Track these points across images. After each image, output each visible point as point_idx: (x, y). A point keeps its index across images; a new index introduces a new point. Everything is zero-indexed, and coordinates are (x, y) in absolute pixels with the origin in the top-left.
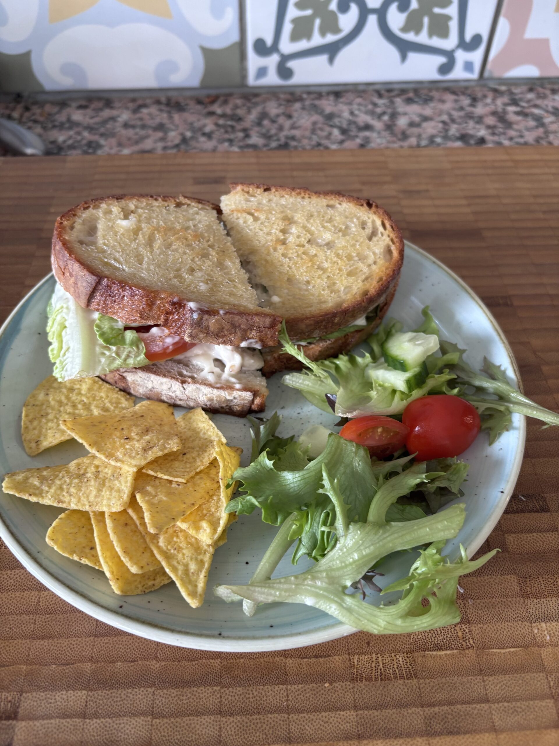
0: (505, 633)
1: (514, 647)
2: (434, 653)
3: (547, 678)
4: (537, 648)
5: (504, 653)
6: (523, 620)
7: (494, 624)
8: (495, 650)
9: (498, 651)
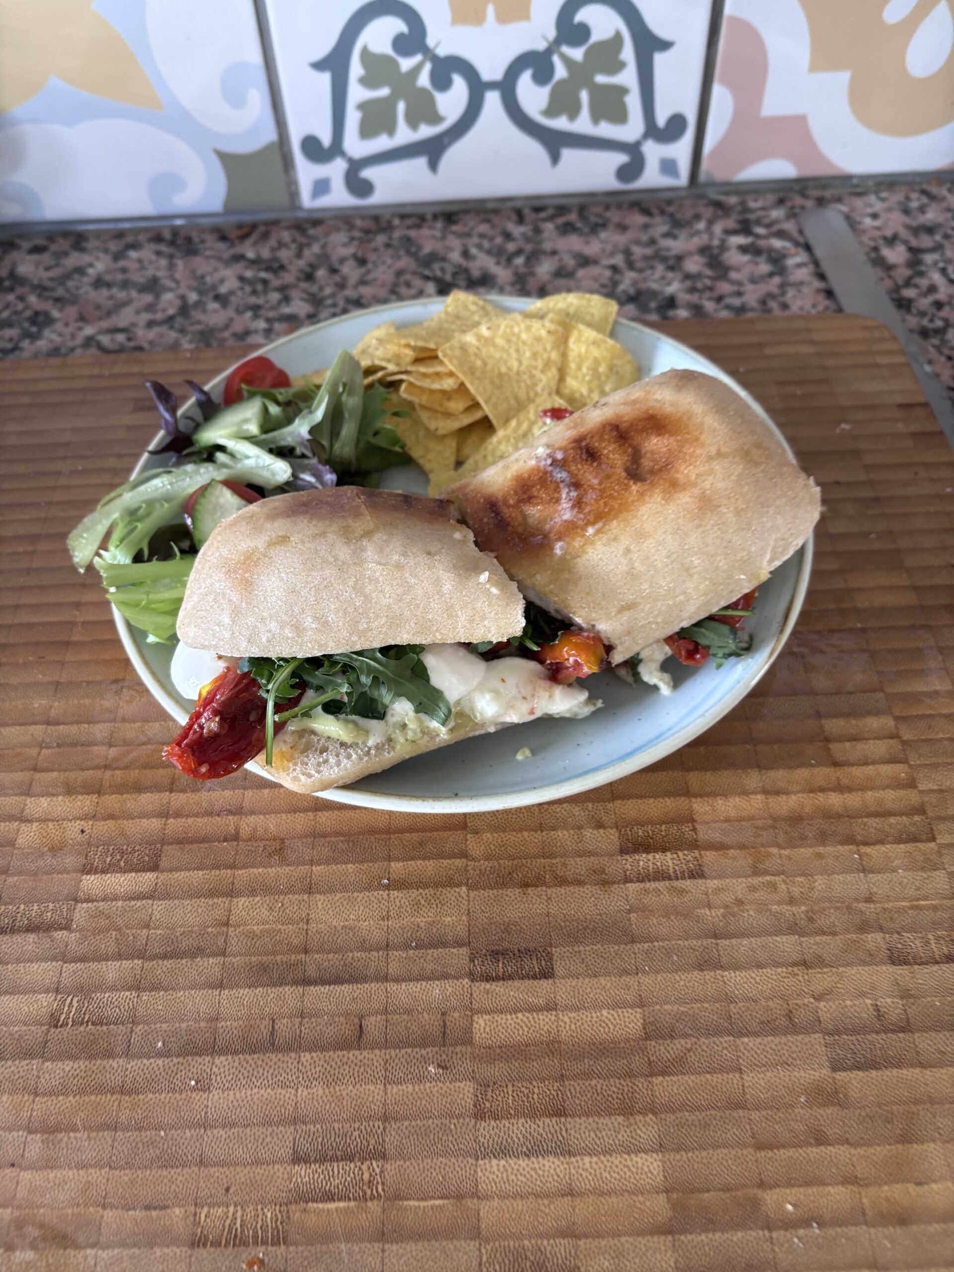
0: (434, 1174)
1: (442, 1198)
2: (321, 1206)
3: (480, 1250)
4: (475, 1200)
5: (424, 1208)
6: (467, 1154)
7: (420, 1162)
8: (412, 1203)
9: (416, 1203)
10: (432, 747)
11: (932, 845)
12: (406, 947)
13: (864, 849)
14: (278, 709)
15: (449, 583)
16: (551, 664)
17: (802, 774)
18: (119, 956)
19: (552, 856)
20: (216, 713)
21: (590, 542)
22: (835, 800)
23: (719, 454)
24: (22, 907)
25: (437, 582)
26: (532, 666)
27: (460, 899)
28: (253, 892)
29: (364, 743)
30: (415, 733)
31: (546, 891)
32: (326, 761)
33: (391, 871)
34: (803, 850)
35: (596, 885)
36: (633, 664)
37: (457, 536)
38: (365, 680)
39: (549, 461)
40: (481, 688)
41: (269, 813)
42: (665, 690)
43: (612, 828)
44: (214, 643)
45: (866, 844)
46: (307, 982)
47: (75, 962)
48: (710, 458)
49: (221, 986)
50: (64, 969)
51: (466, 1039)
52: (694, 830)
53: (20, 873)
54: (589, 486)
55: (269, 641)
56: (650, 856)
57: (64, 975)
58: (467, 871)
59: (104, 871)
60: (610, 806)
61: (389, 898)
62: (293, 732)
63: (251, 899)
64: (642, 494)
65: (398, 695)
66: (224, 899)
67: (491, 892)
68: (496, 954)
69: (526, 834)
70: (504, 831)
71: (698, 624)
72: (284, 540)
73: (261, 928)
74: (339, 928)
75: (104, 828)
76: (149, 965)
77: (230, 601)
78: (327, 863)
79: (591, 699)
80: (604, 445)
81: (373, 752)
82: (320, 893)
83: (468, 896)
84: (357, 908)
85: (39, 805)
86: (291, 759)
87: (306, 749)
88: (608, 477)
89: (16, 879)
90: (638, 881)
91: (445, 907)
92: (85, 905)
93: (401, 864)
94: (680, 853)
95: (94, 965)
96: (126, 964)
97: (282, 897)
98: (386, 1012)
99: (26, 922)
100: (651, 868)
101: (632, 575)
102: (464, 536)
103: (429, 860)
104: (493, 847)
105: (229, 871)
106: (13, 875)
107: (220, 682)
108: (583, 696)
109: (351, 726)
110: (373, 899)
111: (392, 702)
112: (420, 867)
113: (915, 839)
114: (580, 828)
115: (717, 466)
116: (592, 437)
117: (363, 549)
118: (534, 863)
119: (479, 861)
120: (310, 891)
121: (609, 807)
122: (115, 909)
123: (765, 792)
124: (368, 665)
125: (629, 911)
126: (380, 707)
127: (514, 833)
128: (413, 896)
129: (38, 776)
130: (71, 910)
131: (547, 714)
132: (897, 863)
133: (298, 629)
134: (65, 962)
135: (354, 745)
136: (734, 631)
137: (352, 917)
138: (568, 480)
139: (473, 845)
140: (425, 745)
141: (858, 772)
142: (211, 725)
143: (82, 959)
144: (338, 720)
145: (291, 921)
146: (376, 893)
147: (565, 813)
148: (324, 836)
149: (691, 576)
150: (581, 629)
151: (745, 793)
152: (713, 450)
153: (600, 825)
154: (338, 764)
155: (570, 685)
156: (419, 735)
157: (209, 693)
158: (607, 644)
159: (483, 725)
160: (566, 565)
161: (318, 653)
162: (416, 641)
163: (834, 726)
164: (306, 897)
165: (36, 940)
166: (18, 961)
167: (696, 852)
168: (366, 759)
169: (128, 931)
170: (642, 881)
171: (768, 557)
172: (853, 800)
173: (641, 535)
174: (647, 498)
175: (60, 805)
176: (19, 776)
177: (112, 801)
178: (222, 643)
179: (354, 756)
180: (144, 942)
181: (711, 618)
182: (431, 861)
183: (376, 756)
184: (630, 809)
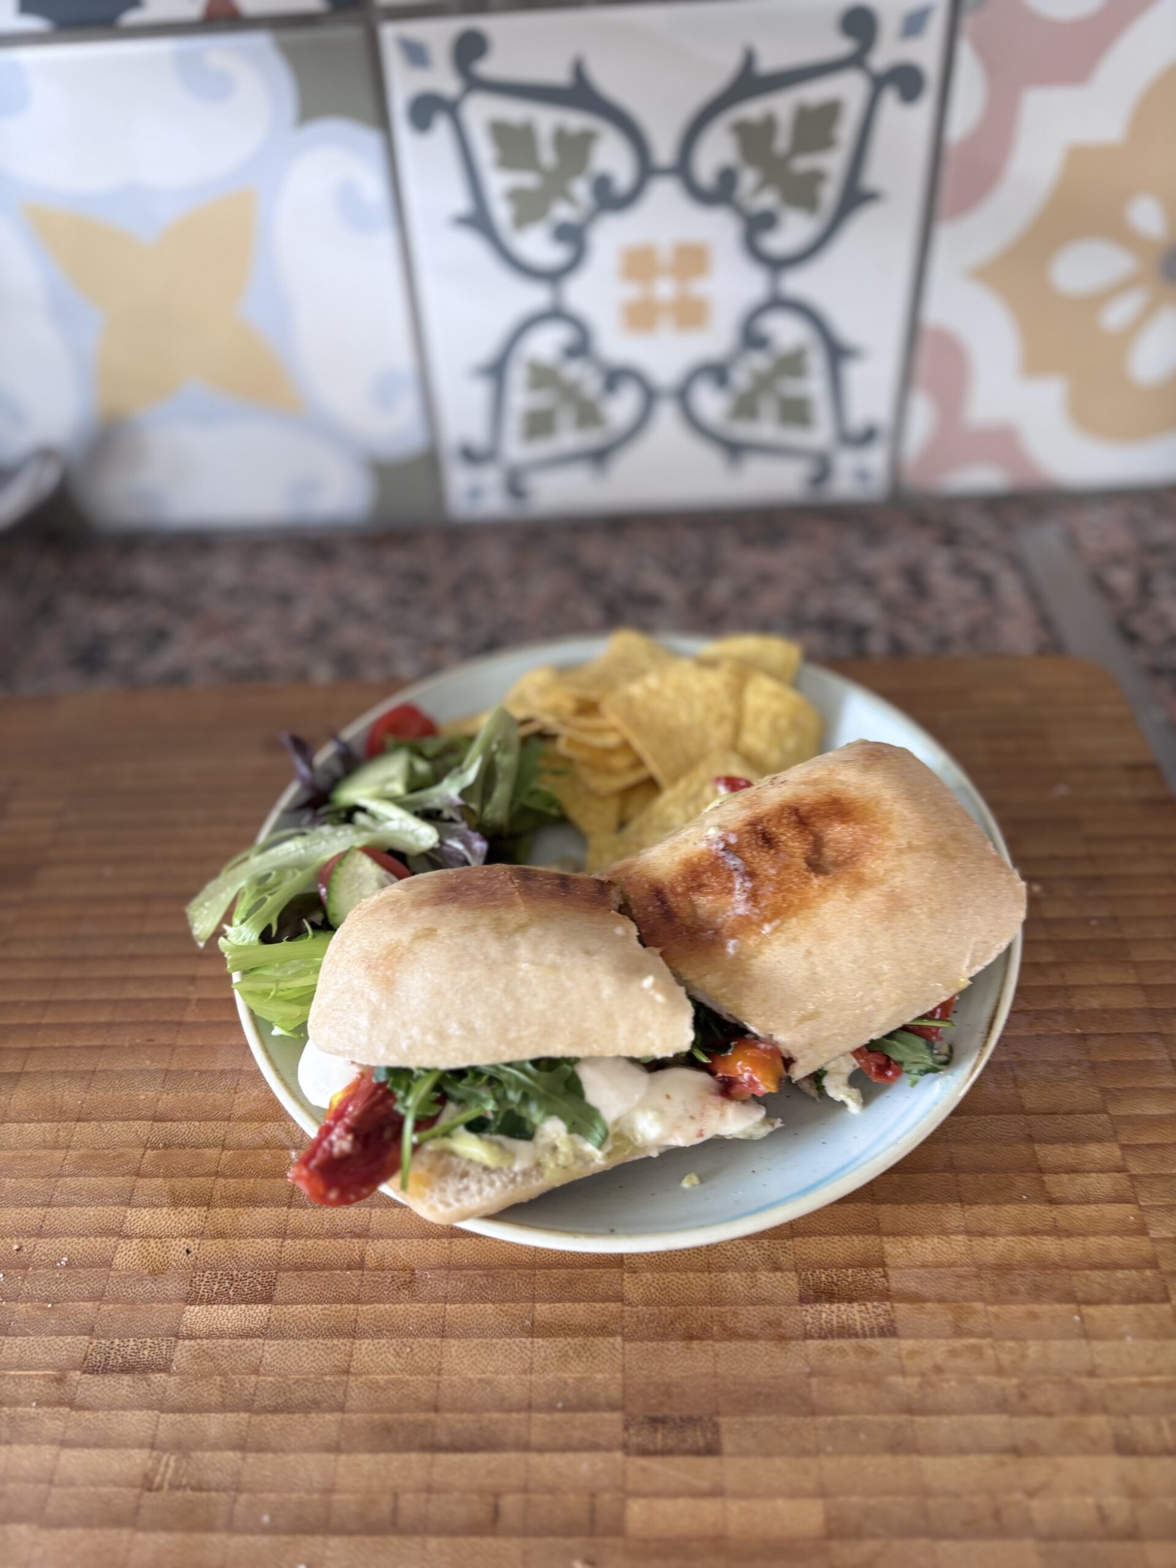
10: (587, 1173)
11: (1166, 1307)
12: (551, 1408)
13: (1087, 1310)
14: (419, 1126)
15: (608, 987)
16: (723, 1077)
17: (1011, 1210)
18: (223, 1408)
19: (722, 1302)
20: (349, 1130)
21: (766, 941)
22: (1050, 1246)
23: (911, 848)
24: (117, 1341)
25: (596, 987)
26: (702, 1077)
27: (615, 1352)
28: (378, 1333)
29: (510, 1168)
30: (567, 1157)
31: (713, 1346)
32: (466, 1189)
33: (536, 1313)
34: (1013, 1307)
35: (772, 1340)
36: (817, 1077)
37: (619, 931)
38: (513, 1096)
39: (721, 846)
40: (643, 1106)
41: (399, 1237)
42: (853, 1108)
43: (790, 1271)
44: (348, 1048)
45: (1088, 1302)
46: (435, 1448)
47: (173, 1412)
48: (900, 852)
49: (336, 1448)
50: (161, 1421)
51: (617, 1529)
52: (885, 1276)
53: (116, 1300)
54: (766, 876)
55: (409, 1048)
56: (834, 1307)
57: (160, 1427)
58: (623, 1318)
59: (210, 1302)
60: (789, 1243)
61: (533, 1347)
62: (431, 1153)
63: (376, 1341)
64: (824, 890)
65: (550, 1113)
66: (345, 1341)
67: (650, 1344)
68: (655, 1422)
69: (691, 1275)
70: (666, 1271)
71: (891, 1036)
72: (429, 933)
73: (386, 1377)
74: (475, 1381)
75: (213, 1248)
76: (256, 1419)
77: (369, 1001)
78: (463, 1301)
79: (769, 1117)
80: (781, 830)
81: (519, 1179)
82: (454, 1337)
83: (623, 1348)
84: (495, 1357)
85: (140, 1218)
86: (427, 1184)
87: (446, 1172)
88: (787, 867)
89: (111, 1306)
90: (821, 1337)
91: (596, 1361)
92: (187, 1342)
93: (547, 1306)
94: (869, 1305)
95: (194, 1417)
96: (231, 1417)
97: (411, 1340)
98: (525, 1490)
99: (120, 1361)
100: (834, 1322)
101: (814, 981)
102: (625, 930)
103: (579, 1302)
104: (653, 1290)
105: (352, 1306)
106: (108, 1302)
107: (353, 1092)
108: (760, 1114)
109: (495, 1148)
110: (514, 1347)
111: (542, 1121)
112: (569, 1310)
113: (1146, 1299)
114: (754, 1269)
115: (908, 860)
116: (769, 820)
117: (515, 946)
118: (700, 1311)
119: (637, 1306)
120: (443, 1334)
121: (787, 1245)
122: (220, 1348)
123: (968, 1232)
124: (517, 1079)
125: (810, 1375)
126: (528, 1127)
127: (678, 1274)
128: (560, 1345)
129: (141, 1182)
130: (171, 1348)
131: (717, 1135)
132: (1125, 1328)
133: (442, 1036)
134: (162, 1412)
135: (498, 1170)
136: (930, 1046)
137: (490, 1368)
138: (742, 869)
139: (631, 1287)
140: (579, 1171)
141: (1080, 1213)
142: (341, 1143)
143: (181, 1409)
144: (481, 1139)
145: (418, 1371)
146: (517, 1340)
147: (737, 1251)
148: (460, 1268)
149: (880, 983)
150: (756, 1037)
151: (944, 1232)
152: (903, 842)
153: (777, 1268)
154: (480, 1191)
155: (744, 1102)
156: (572, 1160)
157: (340, 1104)
158: (786, 1056)
159: (644, 1148)
160: (738, 968)
161: (462, 1064)
162: (571, 1052)
163: (1050, 1153)
164: (438, 1340)
165: (131, 1383)
166: (110, 1408)
167: (888, 1303)
168: (511, 1187)
169: (234, 1377)
170: (825, 1338)
171: (967, 962)
172: (1073, 1247)
173: (823, 936)
174: (829, 894)
175: (164, 1218)
176: (119, 1181)
177: (223, 1215)
178: (357, 1049)
179: (498, 1184)
180: (252, 1391)
181: (905, 1028)
182: (582, 1304)
183: (523, 1183)
184: (812, 1248)
